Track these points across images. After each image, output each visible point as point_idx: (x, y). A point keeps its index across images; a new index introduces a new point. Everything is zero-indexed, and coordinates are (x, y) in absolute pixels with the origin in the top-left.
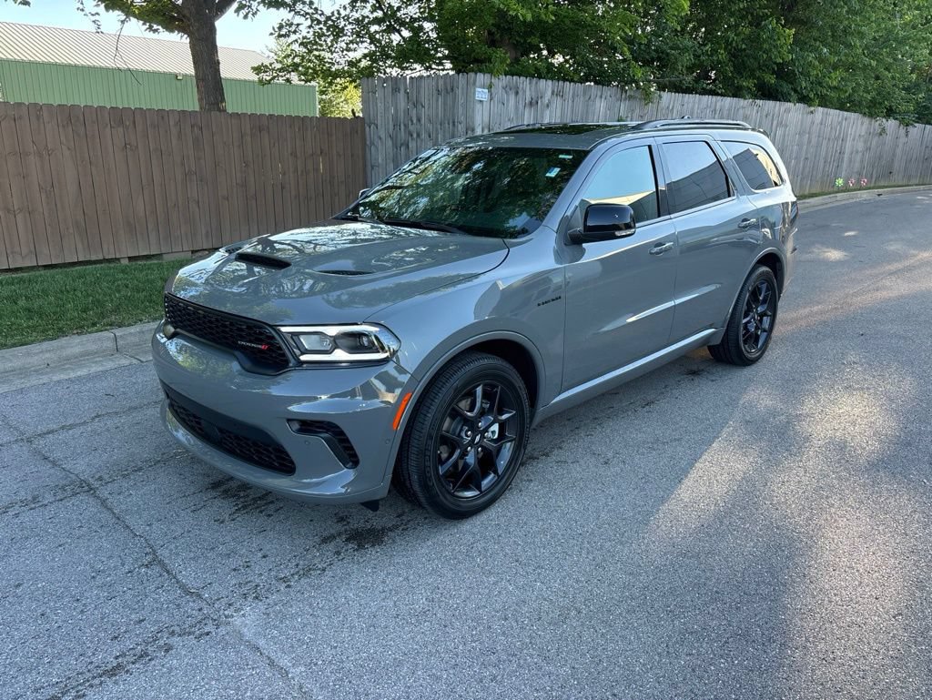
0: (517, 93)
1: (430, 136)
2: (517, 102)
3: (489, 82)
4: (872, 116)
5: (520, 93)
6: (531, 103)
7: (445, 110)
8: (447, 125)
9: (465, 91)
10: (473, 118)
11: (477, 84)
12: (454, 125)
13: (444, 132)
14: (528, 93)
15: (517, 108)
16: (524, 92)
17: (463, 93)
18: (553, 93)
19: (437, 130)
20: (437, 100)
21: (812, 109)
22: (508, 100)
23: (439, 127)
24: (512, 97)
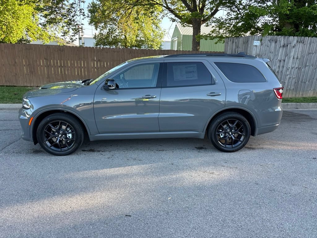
0: (276, 42)
2: (276, 46)
3: (261, 39)
5: (278, 42)
6: (284, 46)
7: (245, 49)
10: (252, 52)
11: (255, 39)
14: (282, 42)
17: (250, 43)
18: (297, 42)
20: (243, 45)
22: (271, 45)
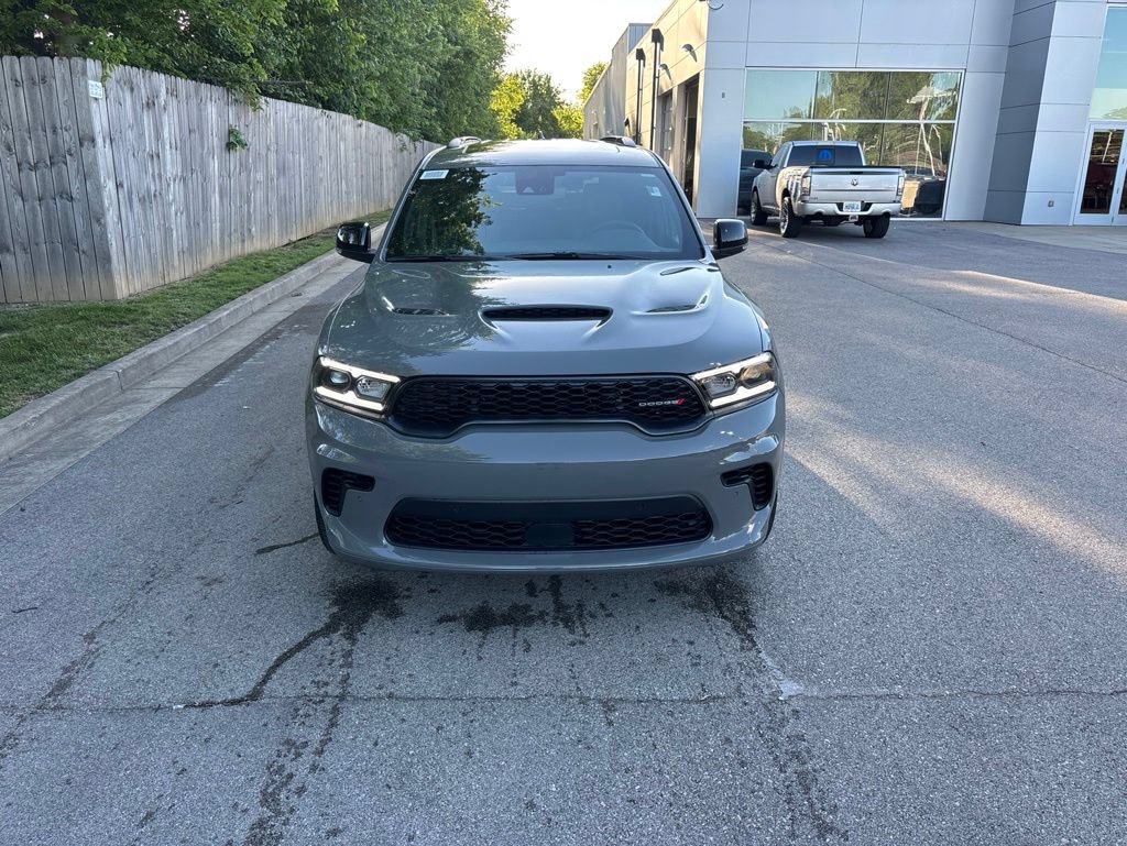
0: (132, 90)
1: (9, 149)
2: (134, 103)
3: (101, 73)
4: (395, 130)
5: (136, 90)
6: (148, 104)
7: (33, 110)
8: (41, 133)
9: (68, 83)
10: (90, 122)
11: (89, 74)
12: (54, 131)
13: (38, 142)
14: (143, 91)
15: (134, 110)
16: (139, 88)
17: (64, 86)
18: (167, 93)
19: (23, 140)
20: (16, 95)
21: (360, 121)
22: (125, 100)
23: (26, 135)
24: (128, 94)
